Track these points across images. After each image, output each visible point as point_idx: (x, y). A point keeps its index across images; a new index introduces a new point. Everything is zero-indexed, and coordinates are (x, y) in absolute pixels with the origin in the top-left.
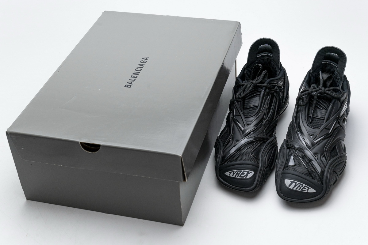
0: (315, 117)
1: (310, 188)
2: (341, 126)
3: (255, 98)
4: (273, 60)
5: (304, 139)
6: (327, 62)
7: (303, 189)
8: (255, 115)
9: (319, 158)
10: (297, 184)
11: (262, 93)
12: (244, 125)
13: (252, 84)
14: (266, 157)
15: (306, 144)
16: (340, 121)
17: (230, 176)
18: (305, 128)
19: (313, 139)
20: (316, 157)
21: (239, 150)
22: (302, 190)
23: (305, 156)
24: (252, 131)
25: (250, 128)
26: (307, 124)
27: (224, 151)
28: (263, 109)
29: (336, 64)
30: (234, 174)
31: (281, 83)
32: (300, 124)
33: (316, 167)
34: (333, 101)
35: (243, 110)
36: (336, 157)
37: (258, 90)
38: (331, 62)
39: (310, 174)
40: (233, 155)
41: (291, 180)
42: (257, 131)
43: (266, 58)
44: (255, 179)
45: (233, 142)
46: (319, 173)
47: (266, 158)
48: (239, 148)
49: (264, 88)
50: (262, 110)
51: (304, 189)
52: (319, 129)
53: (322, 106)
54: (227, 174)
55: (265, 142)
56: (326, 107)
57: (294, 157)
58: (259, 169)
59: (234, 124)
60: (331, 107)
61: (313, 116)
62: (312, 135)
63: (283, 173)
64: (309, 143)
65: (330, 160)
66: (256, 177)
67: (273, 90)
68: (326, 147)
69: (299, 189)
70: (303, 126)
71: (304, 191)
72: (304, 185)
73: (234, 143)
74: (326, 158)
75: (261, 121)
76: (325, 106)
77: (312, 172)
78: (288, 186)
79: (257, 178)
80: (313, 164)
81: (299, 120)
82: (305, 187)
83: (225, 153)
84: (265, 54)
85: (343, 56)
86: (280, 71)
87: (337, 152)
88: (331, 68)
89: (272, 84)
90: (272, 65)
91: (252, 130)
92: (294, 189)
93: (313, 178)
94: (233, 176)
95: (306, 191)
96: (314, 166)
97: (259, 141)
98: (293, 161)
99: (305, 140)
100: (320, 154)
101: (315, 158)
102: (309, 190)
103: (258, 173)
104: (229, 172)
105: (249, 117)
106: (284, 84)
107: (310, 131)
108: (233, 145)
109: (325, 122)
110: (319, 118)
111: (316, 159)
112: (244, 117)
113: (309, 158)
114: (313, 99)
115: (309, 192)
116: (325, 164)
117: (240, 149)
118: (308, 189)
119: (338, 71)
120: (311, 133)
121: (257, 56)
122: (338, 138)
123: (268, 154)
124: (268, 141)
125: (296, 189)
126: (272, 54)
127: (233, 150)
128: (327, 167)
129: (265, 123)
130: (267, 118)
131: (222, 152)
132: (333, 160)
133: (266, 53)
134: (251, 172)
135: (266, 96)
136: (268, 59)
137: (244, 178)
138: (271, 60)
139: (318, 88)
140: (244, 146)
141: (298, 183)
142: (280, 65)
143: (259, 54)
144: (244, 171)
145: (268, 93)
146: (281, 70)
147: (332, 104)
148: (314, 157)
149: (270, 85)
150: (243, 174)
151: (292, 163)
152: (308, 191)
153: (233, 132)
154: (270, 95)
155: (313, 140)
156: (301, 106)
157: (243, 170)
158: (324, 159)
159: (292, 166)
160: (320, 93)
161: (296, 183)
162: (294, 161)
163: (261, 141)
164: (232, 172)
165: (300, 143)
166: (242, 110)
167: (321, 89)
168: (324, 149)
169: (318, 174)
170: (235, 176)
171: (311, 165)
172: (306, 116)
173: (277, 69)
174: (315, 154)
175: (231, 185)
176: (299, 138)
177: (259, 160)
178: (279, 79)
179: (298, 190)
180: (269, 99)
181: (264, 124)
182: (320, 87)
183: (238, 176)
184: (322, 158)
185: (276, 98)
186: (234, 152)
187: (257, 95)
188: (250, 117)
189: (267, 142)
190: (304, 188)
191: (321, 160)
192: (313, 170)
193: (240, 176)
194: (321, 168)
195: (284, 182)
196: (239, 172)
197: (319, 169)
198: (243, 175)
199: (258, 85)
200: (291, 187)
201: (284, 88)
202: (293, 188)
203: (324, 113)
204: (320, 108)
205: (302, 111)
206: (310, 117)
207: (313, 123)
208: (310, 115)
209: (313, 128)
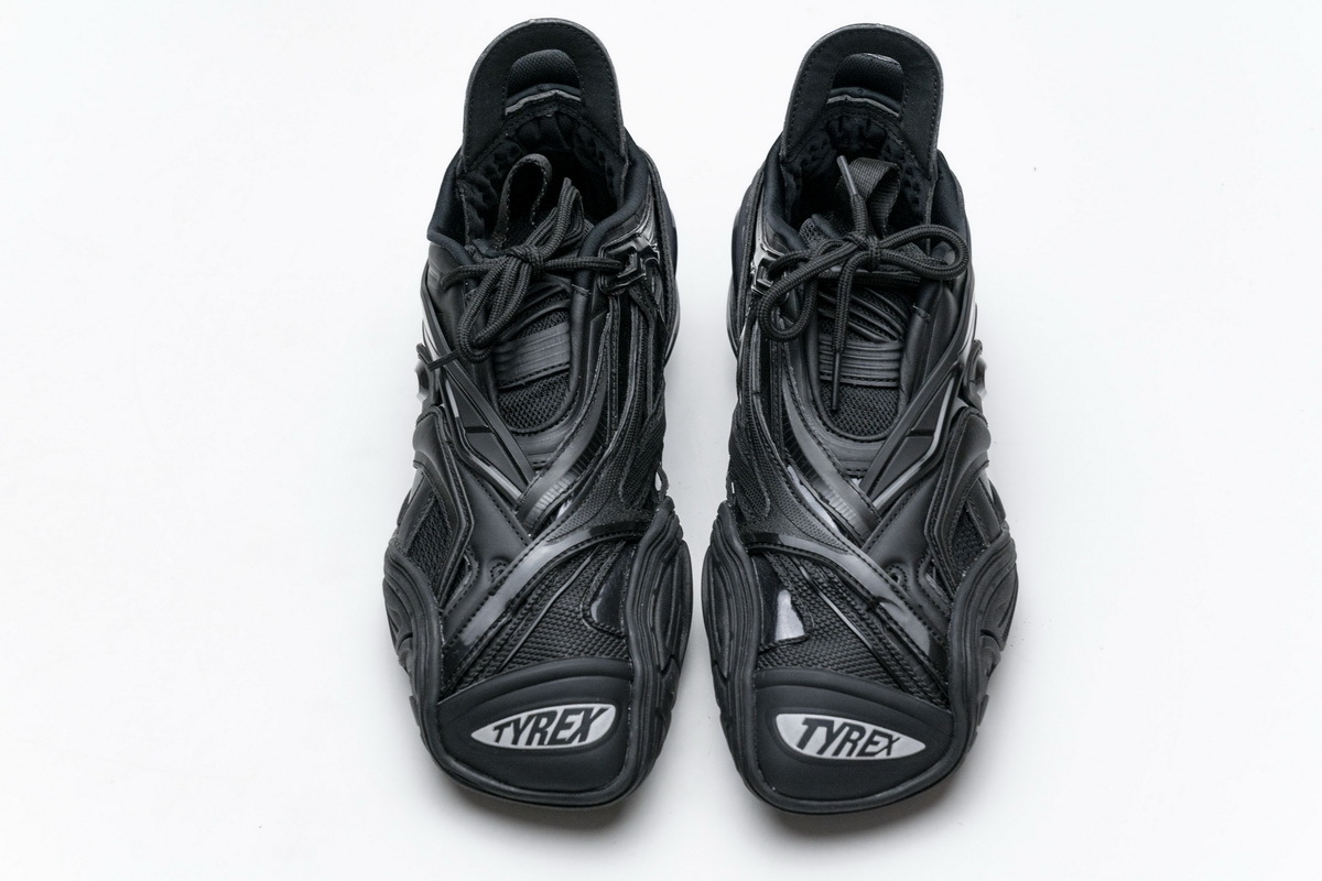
0: (855, 382)
1: (895, 735)
2: (971, 404)
3: (544, 332)
4: (585, 118)
5: (822, 497)
6: (849, 98)
7: (865, 746)
8: (564, 415)
9: (911, 583)
10: (835, 728)
11: (580, 300)
12: (519, 477)
13: (526, 267)
14: (654, 619)
15: (836, 521)
16: (965, 382)
17: (501, 744)
18: (819, 444)
19: (864, 493)
20: (895, 578)
21: (517, 606)
22: (862, 753)
23: (846, 583)
24: (565, 501)
25: (551, 489)
26: (825, 424)
27: (446, 621)
28: (595, 381)
29: (889, 101)
30: (518, 732)
31: (646, 235)
32: (789, 426)
33: (907, 630)
34: (927, 295)
35: (498, 397)
36: (980, 560)
37: (551, 288)
38: (865, 92)
39: (886, 669)
40: (497, 634)
41: (803, 717)
42: (587, 493)
43: (550, 112)
44: (628, 737)
45: (480, 566)
46: (923, 654)
47: (654, 623)
48: (518, 596)
49: (583, 277)
50: (591, 384)
51: (870, 749)
52: (885, 438)
53: (874, 326)
54: (485, 735)
55: (633, 542)
56: (893, 328)
57: (793, 596)
58: (636, 687)
59: (468, 475)
60: (923, 327)
61: (844, 380)
62: (859, 474)
63: (759, 684)
64: (851, 516)
65: (958, 582)
66: (627, 729)
67: (624, 279)
68: (932, 523)
69: (850, 753)
70: (809, 436)
71: (873, 754)
72: (869, 728)
73: (486, 574)
74: (938, 574)
75: (597, 441)
76: (888, 323)
77: (893, 655)
78: (793, 745)
79: (633, 734)
80: (891, 618)
81: (784, 405)
82: (876, 738)
83: (451, 634)
84: (543, 95)
85: (922, 63)
86: (630, 168)
87: (977, 534)
88: (869, 122)
89: (613, 252)
90: (580, 141)
91: (564, 496)
92: (828, 754)
93: (901, 687)
94: (515, 741)
95: (882, 756)
96: (894, 627)
97: (605, 542)
98: (794, 614)
99: (827, 502)
100: (910, 564)
101: (893, 587)
102: (895, 746)
103: (634, 708)
104: (496, 728)
105: (536, 433)
106: (658, 236)
107: (845, 453)
108: (486, 583)
109: (902, 402)
110: (870, 387)
111: (901, 589)
112: (512, 432)
113: (865, 594)
114: (835, 296)
115: (894, 755)
116: (944, 607)
117: (525, 601)
118: (891, 742)
119: (903, 136)
120: (851, 465)
121: (509, 110)
122: (970, 463)
123: (659, 599)
124: (643, 532)
125: (837, 752)
126: (578, 92)
127: (491, 612)
128: (956, 618)
129: (616, 449)
130: (623, 422)
131: (436, 625)
132: (970, 579)
133: (547, 86)
134: (602, 711)
135: (597, 312)
136: (557, 114)
137: (575, 743)
138: (573, 120)
139: (850, 241)
140: (541, 582)
141: (838, 722)
142: (624, 139)
143: (516, 98)
144: (567, 713)
145: (604, 296)
146: (633, 164)
147: (923, 312)
148: (887, 581)
149: (610, 256)
150: (563, 725)
151: (789, 627)
152: (889, 753)
153: (468, 515)
154: (615, 305)
155: (868, 499)
156: (783, 341)
157: (560, 710)
158: (933, 583)
159: (794, 643)
160: (866, 264)
161: (829, 725)
162: (801, 617)
163: (617, 542)
164: (508, 725)
165: (809, 523)
166: (494, 397)
167: (863, 247)
168: (925, 531)
169: (921, 663)
170: (529, 742)
171: (883, 622)
172: (814, 382)
173: (610, 161)
174: (889, 564)
175: (512, 789)
176: (801, 500)
177: (628, 642)
178: (637, 216)
179: (843, 756)
180: (613, 324)
181: (613, 455)
182: (858, 236)
183: (541, 742)
184: (922, 580)
185: (640, 310)
186: (498, 621)
187: (550, 313)
188: (543, 430)
189: (640, 539)
190: (871, 741)
191: (923, 591)
192: (893, 644)
193: (554, 740)
194: (929, 629)
195: (773, 729)
196: (544, 721)
197: (920, 636)
198: (564, 734)
199: (550, 263)
200: (811, 750)
201: (662, 254)
202: (822, 751)
203: (896, 356)
204: (868, 333)
205: (789, 362)
206: (831, 383)
207: (851, 415)
208: (828, 375)
209: (855, 440)
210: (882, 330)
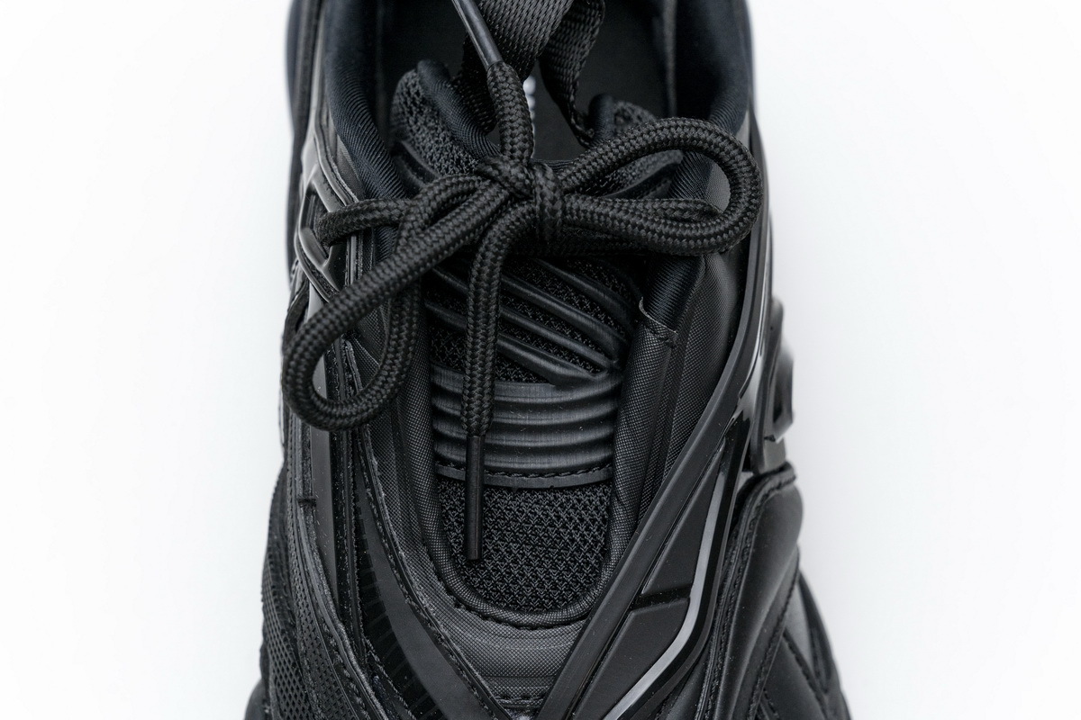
0: (516, 482)
18: (440, 640)
26: (450, 590)
32: (374, 593)
56: (595, 344)
61: (493, 479)
62: (529, 704)
70: (416, 621)
76: (585, 337)
107: (496, 660)
110: (550, 489)
147: (660, 327)
203: (605, 412)
204: (543, 363)
205: (369, 447)
206: (465, 484)
207: (509, 559)
208: (458, 465)
209: (517, 626)
210: (571, 355)
